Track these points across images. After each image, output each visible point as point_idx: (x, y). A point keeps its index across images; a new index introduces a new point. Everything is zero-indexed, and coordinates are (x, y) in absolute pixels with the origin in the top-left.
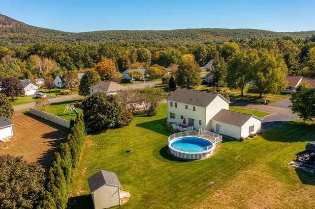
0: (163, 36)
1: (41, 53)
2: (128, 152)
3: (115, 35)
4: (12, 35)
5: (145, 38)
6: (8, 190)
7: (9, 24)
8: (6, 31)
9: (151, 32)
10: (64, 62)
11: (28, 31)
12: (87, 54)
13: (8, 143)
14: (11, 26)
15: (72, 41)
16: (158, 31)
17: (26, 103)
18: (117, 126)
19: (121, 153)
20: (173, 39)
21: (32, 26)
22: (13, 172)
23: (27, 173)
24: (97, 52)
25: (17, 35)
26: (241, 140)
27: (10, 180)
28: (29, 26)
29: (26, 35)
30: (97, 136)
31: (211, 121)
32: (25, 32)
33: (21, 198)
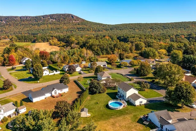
0: (164, 27)
1: (87, 45)
2: (97, 103)
3: (132, 26)
4: (78, 26)
5: (151, 28)
6: (64, 108)
7: (78, 21)
8: (76, 24)
9: (156, 24)
10: (96, 51)
11: (86, 24)
12: (108, 47)
13: (67, 93)
14: (79, 22)
15: (108, 30)
16: (161, 23)
17: (75, 75)
18: (100, 93)
19: (95, 103)
20: (170, 29)
21: (88, 21)
22: (65, 105)
23: (67, 105)
24: (113, 46)
25: (81, 26)
26: (135, 106)
27: (64, 106)
28: (87, 21)
29: (85, 26)
30: (92, 95)
31: (128, 97)
32: (85, 25)
33: (66, 110)
